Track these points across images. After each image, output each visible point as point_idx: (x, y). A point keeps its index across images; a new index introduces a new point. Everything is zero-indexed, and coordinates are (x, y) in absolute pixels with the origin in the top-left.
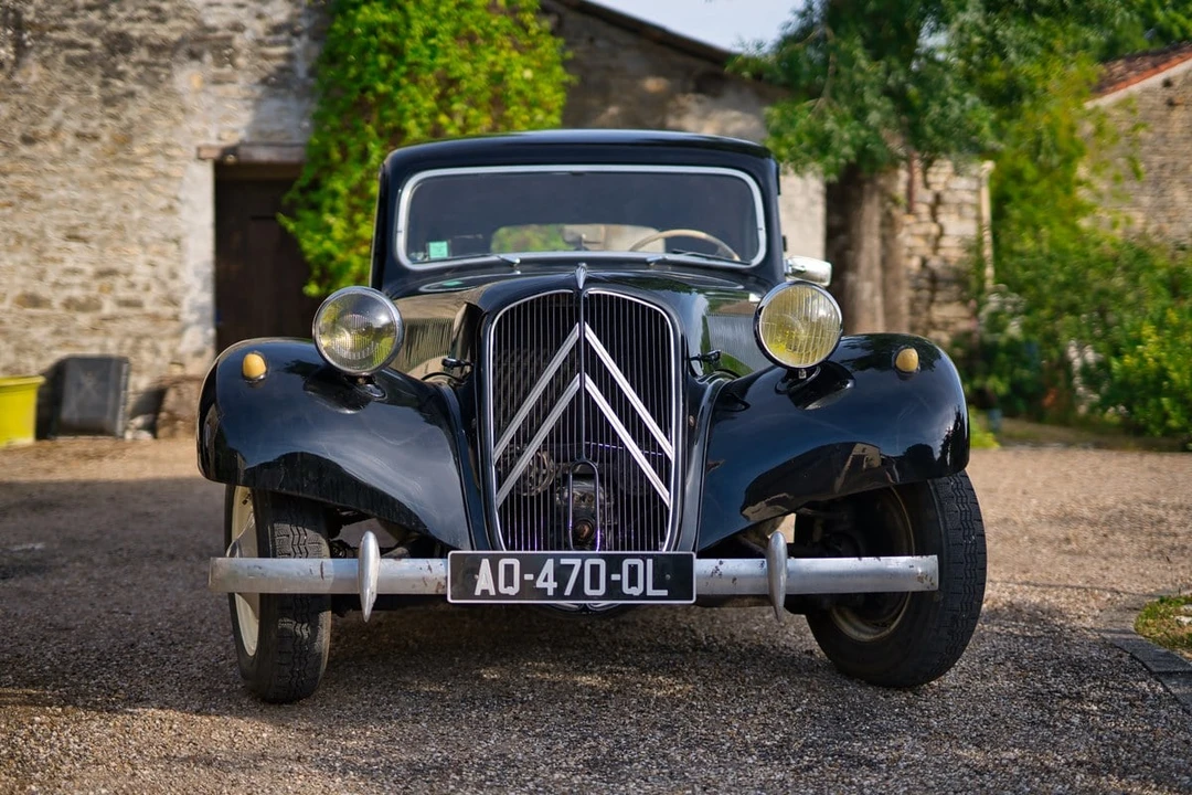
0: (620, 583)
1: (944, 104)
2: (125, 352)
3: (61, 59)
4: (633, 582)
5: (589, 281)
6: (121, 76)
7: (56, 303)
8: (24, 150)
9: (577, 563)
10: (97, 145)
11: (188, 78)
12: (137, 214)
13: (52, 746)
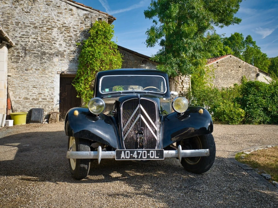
0: (149, 156)
1: (186, 66)
2: (43, 108)
3: (33, 56)
4: (152, 155)
5: (141, 96)
6: (44, 59)
7: (30, 99)
8: (26, 72)
9: (141, 152)
10: (39, 71)
11: (56, 59)
12: (46, 83)
13: (34, 191)
